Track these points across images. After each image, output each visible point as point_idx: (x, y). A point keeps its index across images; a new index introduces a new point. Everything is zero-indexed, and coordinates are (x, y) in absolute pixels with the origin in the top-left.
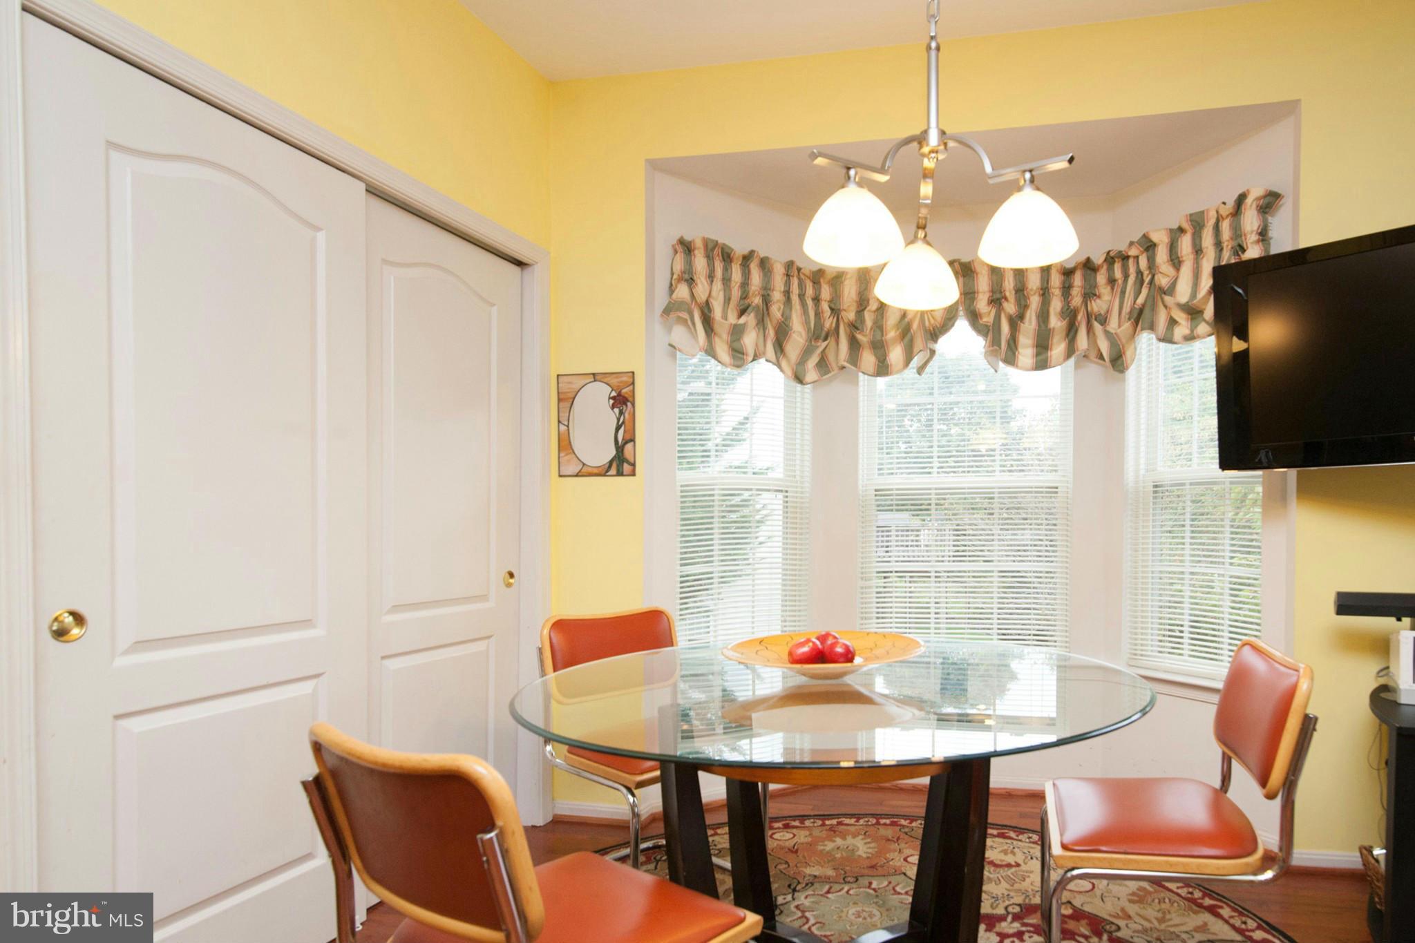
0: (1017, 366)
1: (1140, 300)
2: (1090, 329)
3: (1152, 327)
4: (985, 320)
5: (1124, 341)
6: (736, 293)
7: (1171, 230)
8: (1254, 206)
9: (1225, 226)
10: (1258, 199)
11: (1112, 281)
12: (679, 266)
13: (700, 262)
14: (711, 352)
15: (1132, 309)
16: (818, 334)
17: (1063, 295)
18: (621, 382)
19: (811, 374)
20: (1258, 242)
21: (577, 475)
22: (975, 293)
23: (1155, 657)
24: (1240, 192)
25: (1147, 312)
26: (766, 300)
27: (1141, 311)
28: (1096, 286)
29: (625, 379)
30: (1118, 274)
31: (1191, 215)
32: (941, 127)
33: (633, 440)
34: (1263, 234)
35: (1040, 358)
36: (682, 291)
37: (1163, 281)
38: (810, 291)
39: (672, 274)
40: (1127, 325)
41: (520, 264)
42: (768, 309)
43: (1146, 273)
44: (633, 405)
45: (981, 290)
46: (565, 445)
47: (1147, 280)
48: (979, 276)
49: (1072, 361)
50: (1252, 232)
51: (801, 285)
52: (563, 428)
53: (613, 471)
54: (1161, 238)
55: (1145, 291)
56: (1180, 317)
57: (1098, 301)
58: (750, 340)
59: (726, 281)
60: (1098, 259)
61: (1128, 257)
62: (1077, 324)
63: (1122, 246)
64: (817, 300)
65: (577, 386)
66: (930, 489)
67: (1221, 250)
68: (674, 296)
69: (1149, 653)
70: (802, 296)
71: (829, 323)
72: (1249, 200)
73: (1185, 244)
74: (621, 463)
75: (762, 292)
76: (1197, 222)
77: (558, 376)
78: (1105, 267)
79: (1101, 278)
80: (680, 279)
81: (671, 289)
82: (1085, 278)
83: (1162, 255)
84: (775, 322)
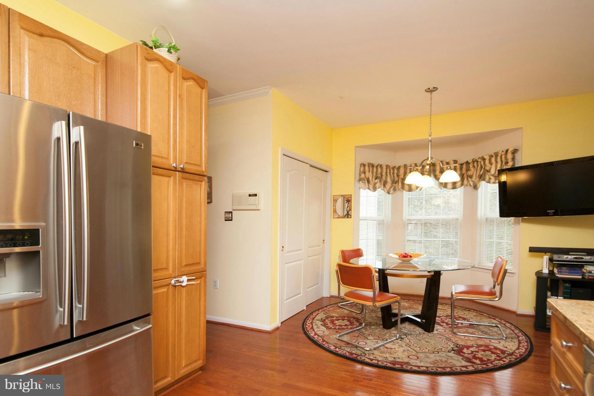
0: (447, 188)
1: (481, 173)
2: (467, 179)
3: (484, 180)
4: (438, 177)
5: (477, 183)
6: (375, 174)
7: (490, 156)
8: (511, 152)
9: (503, 157)
10: (511, 151)
11: (474, 167)
12: (362, 169)
13: (367, 168)
14: (369, 189)
15: (479, 175)
16: (394, 182)
17: (460, 170)
18: (349, 197)
19: (392, 192)
20: (512, 161)
21: (338, 218)
22: (435, 170)
23: (486, 263)
24: (507, 149)
25: (483, 176)
26: (382, 175)
27: (481, 176)
28: (469, 167)
29: (349, 196)
30: (475, 165)
31: (495, 153)
32: (432, 157)
33: (351, 210)
34: (513, 159)
35: (454, 186)
36: (363, 176)
37: (488, 168)
38: (392, 172)
39: (360, 171)
40: (478, 179)
41: (326, 171)
42: (382, 177)
43: (483, 165)
44: (351, 202)
45: (437, 169)
46: (335, 211)
47: (483, 167)
48: (437, 166)
49: (463, 187)
50: (510, 159)
51: (390, 171)
52: (334, 207)
53: (346, 217)
54: (487, 157)
55: (482, 171)
56: (492, 178)
57: (470, 171)
58: (378, 185)
59: (373, 172)
60: (470, 161)
61: (478, 161)
62: (464, 177)
63: (477, 158)
64: (393, 173)
65: (338, 198)
66: (422, 219)
67: (502, 162)
68: (361, 177)
69: (484, 262)
70: (390, 173)
71: (396, 179)
72: (509, 151)
73: (493, 160)
74: (348, 215)
75: (381, 173)
76: (496, 154)
77: (334, 196)
78: (472, 163)
79: (471, 166)
80: (363, 172)
81: (360, 175)
82: (466, 165)
83: (487, 162)
84: (383, 180)
